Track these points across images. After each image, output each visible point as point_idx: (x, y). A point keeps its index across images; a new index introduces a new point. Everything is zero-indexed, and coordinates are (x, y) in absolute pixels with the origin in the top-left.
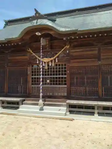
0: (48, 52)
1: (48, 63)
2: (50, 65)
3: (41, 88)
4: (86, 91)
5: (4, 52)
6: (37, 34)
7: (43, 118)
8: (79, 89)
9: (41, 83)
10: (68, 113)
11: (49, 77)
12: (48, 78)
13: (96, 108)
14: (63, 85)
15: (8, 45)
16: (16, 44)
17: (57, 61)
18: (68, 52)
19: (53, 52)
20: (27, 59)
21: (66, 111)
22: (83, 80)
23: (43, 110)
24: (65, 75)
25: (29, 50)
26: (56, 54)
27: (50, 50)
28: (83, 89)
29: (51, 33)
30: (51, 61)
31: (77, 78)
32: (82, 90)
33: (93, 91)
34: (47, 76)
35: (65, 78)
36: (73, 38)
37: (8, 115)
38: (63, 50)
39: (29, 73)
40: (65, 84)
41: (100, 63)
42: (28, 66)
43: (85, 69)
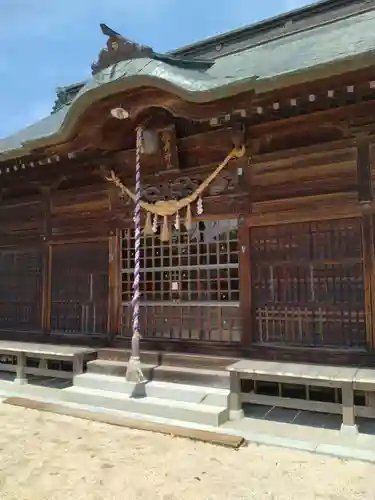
0: (173, 177)
1: (171, 218)
2: (177, 226)
3: (136, 309)
4: (314, 325)
5: (37, 192)
6: (114, 113)
7: (132, 428)
8: (289, 315)
9: (137, 294)
10: (236, 413)
11: (177, 272)
12: (173, 272)
13: (348, 397)
14: (226, 299)
15: (37, 165)
16: (58, 159)
17: (200, 210)
18: (240, 171)
19: (187, 178)
20: (107, 209)
21: (225, 403)
22: (302, 280)
23: (143, 395)
24: (232, 262)
25: (110, 176)
26: (200, 183)
27: (177, 171)
28: (303, 316)
29: (166, 104)
30: (182, 212)
31: (278, 273)
32: (300, 319)
33: (344, 324)
34: (170, 268)
35: (234, 273)
36: (243, 113)
37: (27, 407)
38: (221, 167)
39: (111, 257)
40: (236, 297)
41: (367, 206)
42: (109, 235)
43: (308, 236)
